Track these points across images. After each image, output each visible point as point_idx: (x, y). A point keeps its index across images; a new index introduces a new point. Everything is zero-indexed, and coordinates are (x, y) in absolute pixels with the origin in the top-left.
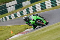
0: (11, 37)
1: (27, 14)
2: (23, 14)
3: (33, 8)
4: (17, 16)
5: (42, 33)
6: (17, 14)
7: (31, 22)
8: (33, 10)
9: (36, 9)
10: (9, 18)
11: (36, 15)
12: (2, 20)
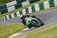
0: (11, 35)
3: (32, 8)
5: (41, 32)
8: (32, 10)
9: (35, 9)
10: (9, 17)
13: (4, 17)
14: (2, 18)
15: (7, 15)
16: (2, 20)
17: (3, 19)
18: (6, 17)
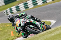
1: (43, 3)
2: (37, 4)
4: (28, 7)
6: (27, 3)
10: (16, 9)
12: (6, 12)
13: (8, 10)
15: (13, 6)
16: (6, 15)
17: (7, 13)
18: (11, 9)
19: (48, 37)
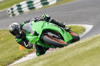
0: (19, 58)
7: (30, 37)
10: (28, 6)
11: (41, 20)
14: (9, 9)
16: (11, 15)
17: (12, 12)
18: (19, 6)
19: (80, 53)
